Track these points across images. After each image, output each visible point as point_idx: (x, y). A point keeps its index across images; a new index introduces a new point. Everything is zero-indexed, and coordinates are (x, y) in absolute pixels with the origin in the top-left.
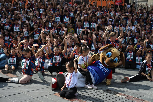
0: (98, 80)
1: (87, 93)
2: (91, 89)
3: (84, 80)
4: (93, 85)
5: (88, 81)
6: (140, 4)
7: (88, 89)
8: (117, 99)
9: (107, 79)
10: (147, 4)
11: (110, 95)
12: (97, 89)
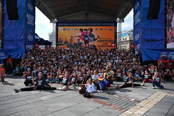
0: (104, 87)
1: (98, 95)
2: (100, 92)
3: (96, 88)
4: (101, 90)
5: (98, 88)
6: (122, 48)
7: (98, 92)
8: (114, 97)
9: (108, 87)
10: (126, 48)
11: (110, 95)
12: (103, 93)
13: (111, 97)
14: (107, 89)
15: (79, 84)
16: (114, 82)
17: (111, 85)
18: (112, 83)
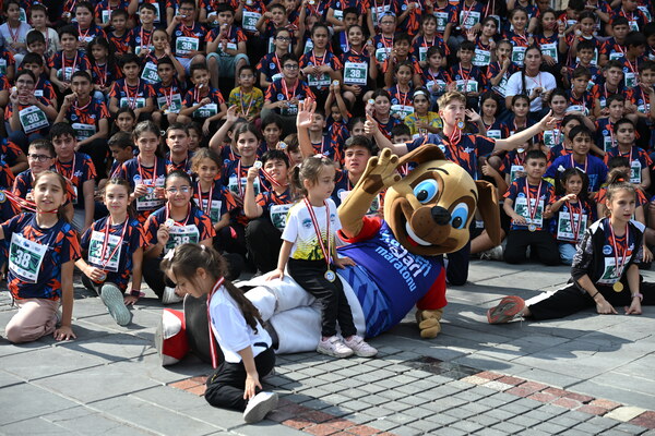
0: (383, 314)
2: (348, 357)
3: (314, 316)
8: (467, 396)
11: (438, 379)
12: (374, 357)
13: (446, 390)
14: (414, 331)
15: (160, 291)
16: (475, 272)
17: (453, 295)
18: (459, 280)
